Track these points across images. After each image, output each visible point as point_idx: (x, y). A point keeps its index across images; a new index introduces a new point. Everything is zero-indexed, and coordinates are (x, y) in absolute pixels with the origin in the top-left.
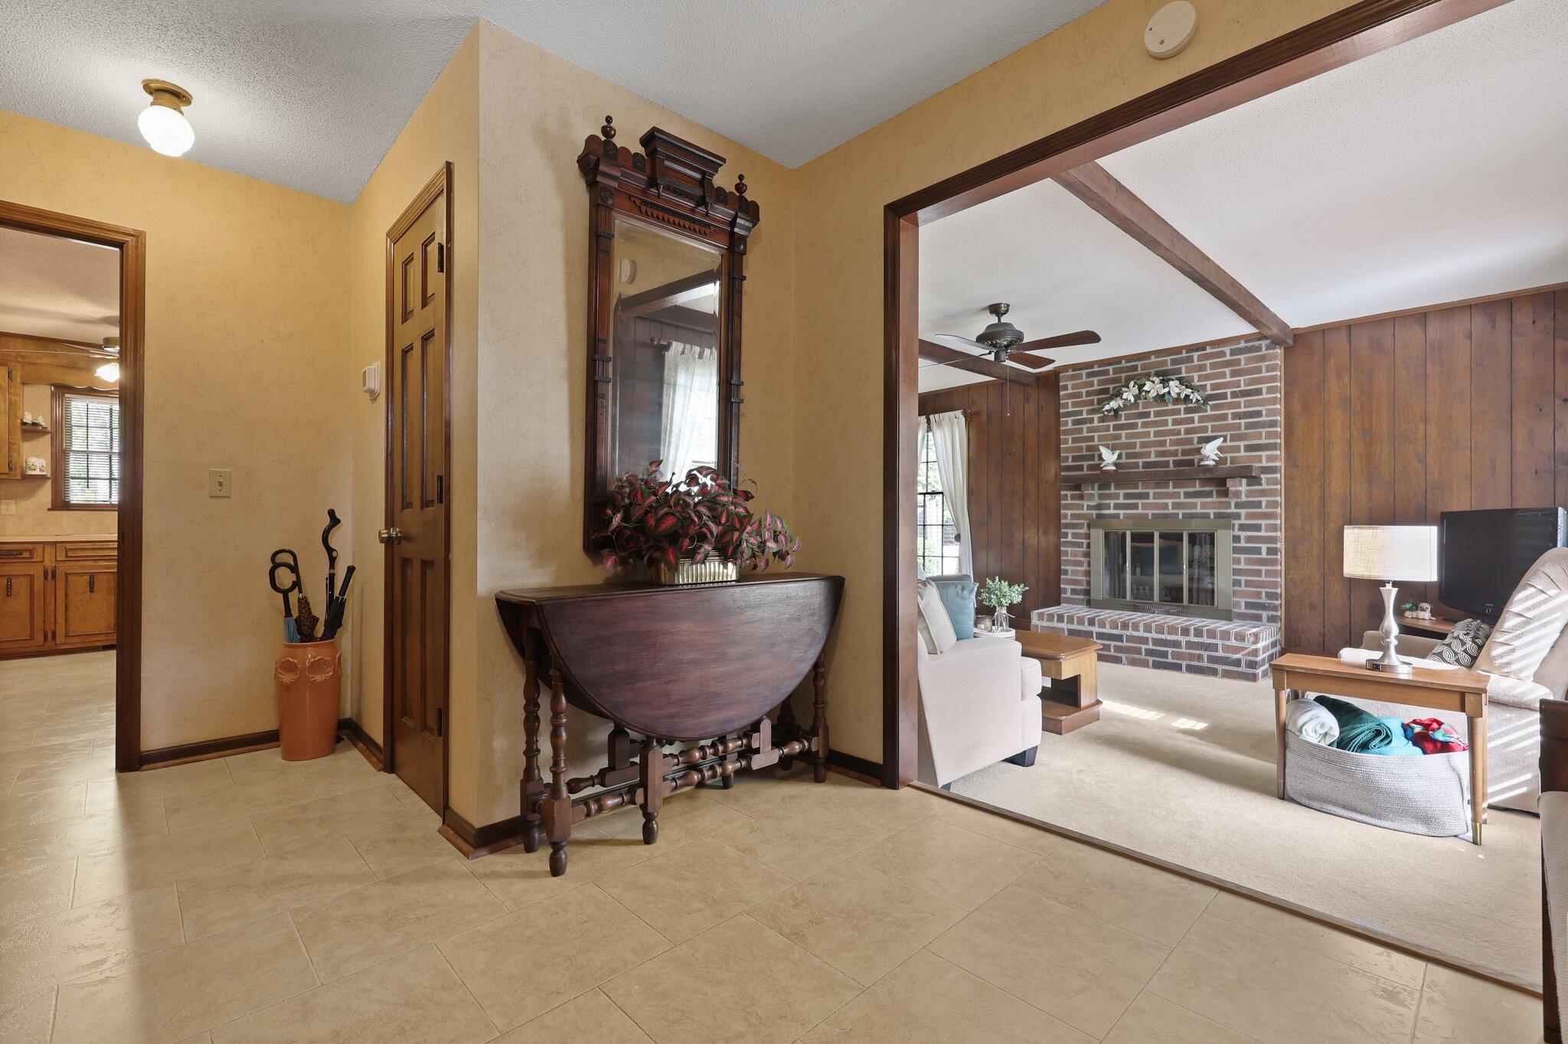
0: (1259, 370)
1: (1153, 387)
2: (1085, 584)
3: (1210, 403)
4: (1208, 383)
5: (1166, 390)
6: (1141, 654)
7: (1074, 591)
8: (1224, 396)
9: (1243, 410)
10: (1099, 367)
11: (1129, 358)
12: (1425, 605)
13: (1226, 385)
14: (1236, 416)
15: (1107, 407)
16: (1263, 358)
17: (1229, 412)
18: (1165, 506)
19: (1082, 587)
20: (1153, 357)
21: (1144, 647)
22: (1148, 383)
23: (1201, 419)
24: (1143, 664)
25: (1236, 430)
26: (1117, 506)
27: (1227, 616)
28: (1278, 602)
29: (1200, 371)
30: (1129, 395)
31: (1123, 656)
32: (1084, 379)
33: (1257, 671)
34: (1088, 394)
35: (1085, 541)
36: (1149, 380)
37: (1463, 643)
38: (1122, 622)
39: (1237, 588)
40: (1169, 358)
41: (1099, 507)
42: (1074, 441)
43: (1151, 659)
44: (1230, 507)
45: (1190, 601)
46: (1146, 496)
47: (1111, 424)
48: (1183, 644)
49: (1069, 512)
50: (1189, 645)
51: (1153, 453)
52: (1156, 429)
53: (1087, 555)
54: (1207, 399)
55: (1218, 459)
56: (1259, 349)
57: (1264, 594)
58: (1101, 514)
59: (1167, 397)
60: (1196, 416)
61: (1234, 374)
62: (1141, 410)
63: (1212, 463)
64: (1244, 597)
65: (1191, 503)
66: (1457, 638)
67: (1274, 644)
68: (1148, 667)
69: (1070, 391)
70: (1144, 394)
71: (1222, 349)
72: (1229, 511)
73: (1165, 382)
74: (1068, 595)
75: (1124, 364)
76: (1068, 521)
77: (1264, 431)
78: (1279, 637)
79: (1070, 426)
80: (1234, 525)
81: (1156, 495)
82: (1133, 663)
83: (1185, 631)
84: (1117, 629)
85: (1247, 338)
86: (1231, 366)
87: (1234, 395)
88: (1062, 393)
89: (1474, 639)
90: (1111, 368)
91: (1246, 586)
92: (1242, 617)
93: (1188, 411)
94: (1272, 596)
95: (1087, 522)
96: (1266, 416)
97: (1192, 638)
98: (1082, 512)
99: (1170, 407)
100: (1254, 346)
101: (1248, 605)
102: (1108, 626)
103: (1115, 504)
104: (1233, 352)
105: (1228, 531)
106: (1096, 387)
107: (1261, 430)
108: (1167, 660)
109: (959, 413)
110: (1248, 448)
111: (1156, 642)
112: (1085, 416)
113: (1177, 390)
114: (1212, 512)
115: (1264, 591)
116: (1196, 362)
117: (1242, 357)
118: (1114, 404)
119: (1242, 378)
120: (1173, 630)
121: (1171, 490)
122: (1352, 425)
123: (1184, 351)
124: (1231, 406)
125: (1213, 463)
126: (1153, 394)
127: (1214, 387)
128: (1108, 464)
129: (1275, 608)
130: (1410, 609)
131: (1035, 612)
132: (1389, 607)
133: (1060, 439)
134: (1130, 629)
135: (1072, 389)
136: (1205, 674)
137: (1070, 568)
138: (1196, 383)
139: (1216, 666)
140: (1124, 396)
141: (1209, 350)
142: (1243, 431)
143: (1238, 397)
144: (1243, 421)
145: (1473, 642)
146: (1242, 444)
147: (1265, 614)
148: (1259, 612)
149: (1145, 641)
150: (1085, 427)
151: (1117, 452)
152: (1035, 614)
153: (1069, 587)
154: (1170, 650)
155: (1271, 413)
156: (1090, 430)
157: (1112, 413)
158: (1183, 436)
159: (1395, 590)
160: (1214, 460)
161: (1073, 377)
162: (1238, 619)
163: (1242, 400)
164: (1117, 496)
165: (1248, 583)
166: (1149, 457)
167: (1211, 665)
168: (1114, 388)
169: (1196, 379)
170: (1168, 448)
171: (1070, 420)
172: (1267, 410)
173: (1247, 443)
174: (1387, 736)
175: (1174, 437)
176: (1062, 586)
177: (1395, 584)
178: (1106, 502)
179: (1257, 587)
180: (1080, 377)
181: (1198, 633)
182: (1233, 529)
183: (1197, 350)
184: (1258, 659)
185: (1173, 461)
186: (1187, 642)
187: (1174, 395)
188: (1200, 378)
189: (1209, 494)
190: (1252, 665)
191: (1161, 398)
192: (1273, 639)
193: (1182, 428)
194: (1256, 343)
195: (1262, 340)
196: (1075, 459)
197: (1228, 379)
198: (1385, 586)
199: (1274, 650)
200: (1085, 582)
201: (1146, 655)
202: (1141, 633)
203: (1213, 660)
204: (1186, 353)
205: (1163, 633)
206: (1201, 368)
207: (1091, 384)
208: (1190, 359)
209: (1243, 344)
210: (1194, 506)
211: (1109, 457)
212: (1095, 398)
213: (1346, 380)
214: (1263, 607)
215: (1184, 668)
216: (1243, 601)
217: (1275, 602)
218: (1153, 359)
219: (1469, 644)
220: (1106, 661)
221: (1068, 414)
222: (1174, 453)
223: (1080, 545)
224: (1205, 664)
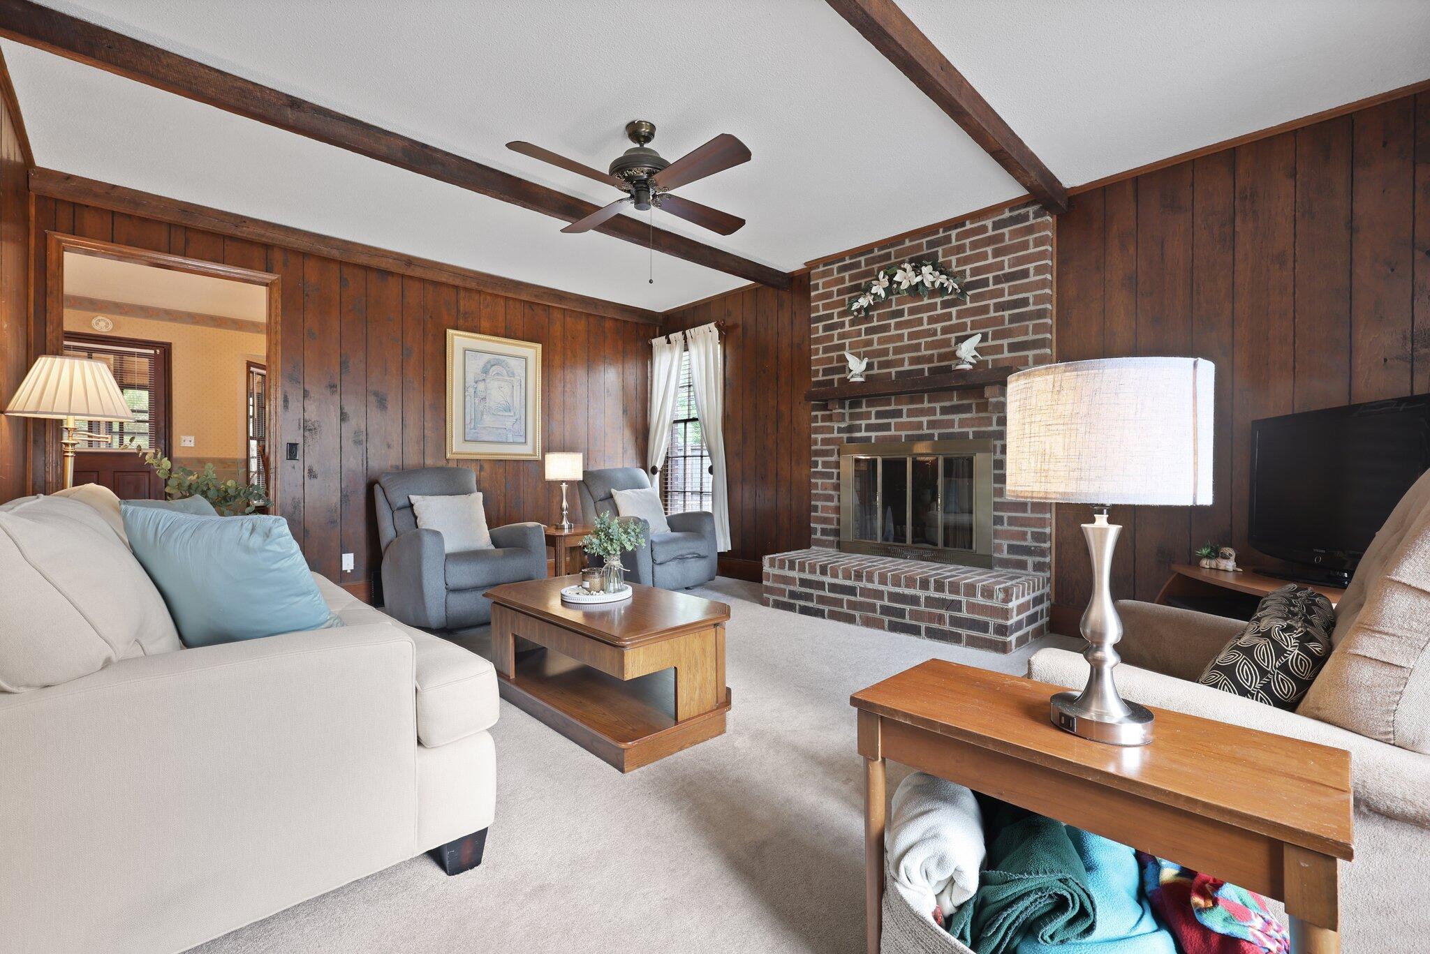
0: (1025, 246)
1: (905, 277)
2: (835, 522)
3: (969, 293)
4: (968, 268)
5: (919, 279)
6: (876, 612)
7: (824, 532)
8: (985, 283)
9: (1007, 298)
10: (850, 259)
11: (883, 244)
12: (1229, 551)
13: (988, 269)
14: (1000, 307)
15: (855, 306)
16: (1030, 230)
17: (992, 302)
18: (920, 425)
19: (832, 527)
20: (907, 241)
21: (879, 603)
22: (900, 272)
23: (960, 314)
24: (877, 624)
25: (999, 326)
26: (869, 428)
27: (986, 562)
28: (1047, 545)
29: (958, 253)
30: (878, 289)
31: (857, 614)
32: (836, 275)
33: (1009, 639)
34: (840, 292)
35: (835, 471)
36: (901, 268)
37: (1280, 651)
38: (855, 571)
39: (998, 527)
40: (924, 241)
41: (850, 429)
42: (826, 350)
43: (886, 619)
44: (991, 425)
45: (946, 544)
46: (898, 414)
47: (863, 327)
48: (922, 600)
49: (820, 437)
50: (930, 602)
51: (906, 360)
52: (910, 330)
53: (837, 487)
54: (965, 288)
55: (975, 362)
56: (1025, 218)
57: (1029, 534)
58: (852, 437)
59: (920, 287)
60: (954, 310)
61: (997, 253)
62: (894, 308)
63: (968, 367)
64: (1007, 538)
65: (948, 421)
66: (1267, 635)
67: (1037, 601)
68: (883, 628)
69: (821, 291)
70: (895, 286)
71: (983, 223)
72: (990, 429)
73: (917, 270)
74: (818, 535)
75: (876, 252)
76: (819, 447)
77: (1030, 324)
78: (1047, 589)
79: (821, 333)
80: (995, 447)
81: (911, 413)
82: (868, 623)
83: (925, 585)
84: (851, 579)
85: (1012, 205)
86: (994, 244)
87: (997, 280)
88: (813, 294)
89: (1305, 639)
90: (862, 259)
91: (1009, 524)
92: (1005, 563)
93: (946, 304)
94: (1039, 537)
95: (838, 447)
96: (1034, 304)
97: (932, 593)
98: (831, 436)
99: (926, 301)
100: (1020, 214)
101: (1012, 549)
102: (840, 575)
103: (866, 425)
104: (997, 226)
105: (988, 454)
106: (847, 284)
107: (1027, 323)
108: (903, 621)
109: (712, 325)
110: (1013, 347)
111: (894, 597)
112: (836, 320)
113: (931, 278)
114: (970, 430)
115: (1029, 530)
116: (954, 243)
117: (1006, 230)
118: (864, 302)
119: (1006, 258)
120: (910, 582)
121: (926, 405)
122: (1138, 311)
123: (941, 230)
124: (994, 294)
125: (971, 367)
126: (905, 286)
127: (975, 272)
128: (856, 374)
129: (1042, 553)
130: (1208, 557)
131: (767, 557)
132: (1101, 572)
133: (810, 349)
134: (864, 580)
135: (823, 288)
136: (947, 641)
137: (819, 504)
138: (955, 269)
139: (959, 631)
140: (874, 290)
141: (969, 226)
142: (1007, 325)
143: (1002, 283)
144: (1007, 313)
145: (1303, 648)
146: (1005, 342)
147: (1030, 561)
148: (1024, 558)
149: (879, 595)
150: (836, 332)
151: (866, 360)
152: (766, 559)
153: (819, 527)
154: (908, 608)
155: (1039, 299)
156: (841, 336)
157: (863, 314)
158: (939, 337)
159: (1113, 531)
160: (971, 364)
161: (824, 274)
162: (1000, 566)
163: (1006, 286)
164: (868, 415)
165: (1012, 521)
166: (903, 365)
167: (954, 629)
168: (866, 283)
169: (954, 264)
170: (924, 352)
171: (820, 325)
172: (1035, 296)
173: (1011, 340)
174: (1083, 914)
175: (929, 339)
176: (812, 525)
177: (1117, 513)
178: (858, 422)
179: (1021, 526)
180: (830, 272)
181: (939, 586)
182: (995, 453)
183: (956, 227)
184: (1009, 623)
185: (929, 368)
186: (927, 598)
187: (928, 284)
188: (959, 262)
189: (967, 409)
190: (1002, 630)
191: (915, 290)
192: (1038, 593)
193: (938, 326)
194: (1022, 211)
195: (1029, 207)
196: (826, 372)
197: (990, 260)
198: (1093, 521)
199: (1038, 608)
200: (835, 520)
201: (881, 613)
202: (876, 586)
203: (956, 622)
204: (944, 232)
205: (900, 586)
206: (960, 249)
207: (842, 280)
208: (947, 239)
209: (1007, 214)
210: (950, 424)
211: (857, 366)
212: (846, 297)
213: (1132, 250)
214: (1027, 551)
215: (923, 632)
216: (1005, 544)
217: (1042, 545)
218: (908, 243)
219: (1293, 652)
220: (839, 620)
221: (819, 319)
222: (929, 359)
223: (829, 476)
224: (947, 627)
